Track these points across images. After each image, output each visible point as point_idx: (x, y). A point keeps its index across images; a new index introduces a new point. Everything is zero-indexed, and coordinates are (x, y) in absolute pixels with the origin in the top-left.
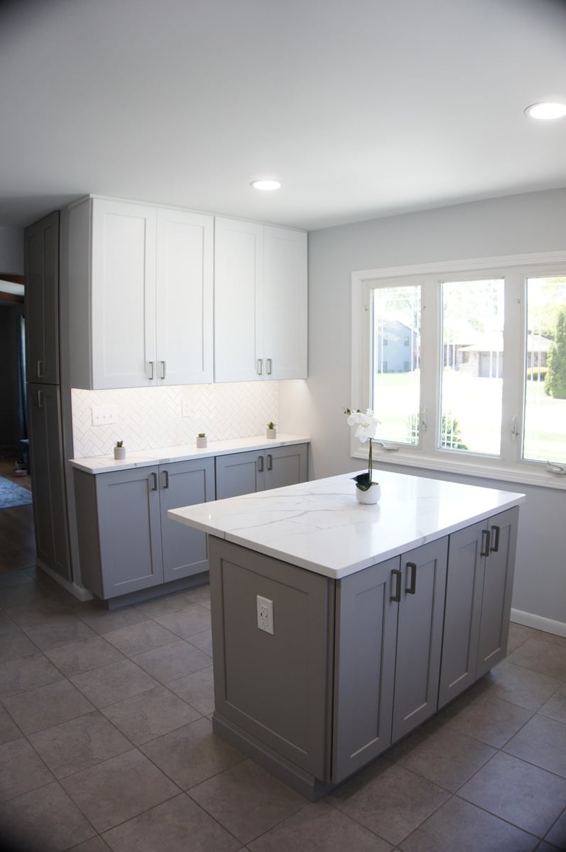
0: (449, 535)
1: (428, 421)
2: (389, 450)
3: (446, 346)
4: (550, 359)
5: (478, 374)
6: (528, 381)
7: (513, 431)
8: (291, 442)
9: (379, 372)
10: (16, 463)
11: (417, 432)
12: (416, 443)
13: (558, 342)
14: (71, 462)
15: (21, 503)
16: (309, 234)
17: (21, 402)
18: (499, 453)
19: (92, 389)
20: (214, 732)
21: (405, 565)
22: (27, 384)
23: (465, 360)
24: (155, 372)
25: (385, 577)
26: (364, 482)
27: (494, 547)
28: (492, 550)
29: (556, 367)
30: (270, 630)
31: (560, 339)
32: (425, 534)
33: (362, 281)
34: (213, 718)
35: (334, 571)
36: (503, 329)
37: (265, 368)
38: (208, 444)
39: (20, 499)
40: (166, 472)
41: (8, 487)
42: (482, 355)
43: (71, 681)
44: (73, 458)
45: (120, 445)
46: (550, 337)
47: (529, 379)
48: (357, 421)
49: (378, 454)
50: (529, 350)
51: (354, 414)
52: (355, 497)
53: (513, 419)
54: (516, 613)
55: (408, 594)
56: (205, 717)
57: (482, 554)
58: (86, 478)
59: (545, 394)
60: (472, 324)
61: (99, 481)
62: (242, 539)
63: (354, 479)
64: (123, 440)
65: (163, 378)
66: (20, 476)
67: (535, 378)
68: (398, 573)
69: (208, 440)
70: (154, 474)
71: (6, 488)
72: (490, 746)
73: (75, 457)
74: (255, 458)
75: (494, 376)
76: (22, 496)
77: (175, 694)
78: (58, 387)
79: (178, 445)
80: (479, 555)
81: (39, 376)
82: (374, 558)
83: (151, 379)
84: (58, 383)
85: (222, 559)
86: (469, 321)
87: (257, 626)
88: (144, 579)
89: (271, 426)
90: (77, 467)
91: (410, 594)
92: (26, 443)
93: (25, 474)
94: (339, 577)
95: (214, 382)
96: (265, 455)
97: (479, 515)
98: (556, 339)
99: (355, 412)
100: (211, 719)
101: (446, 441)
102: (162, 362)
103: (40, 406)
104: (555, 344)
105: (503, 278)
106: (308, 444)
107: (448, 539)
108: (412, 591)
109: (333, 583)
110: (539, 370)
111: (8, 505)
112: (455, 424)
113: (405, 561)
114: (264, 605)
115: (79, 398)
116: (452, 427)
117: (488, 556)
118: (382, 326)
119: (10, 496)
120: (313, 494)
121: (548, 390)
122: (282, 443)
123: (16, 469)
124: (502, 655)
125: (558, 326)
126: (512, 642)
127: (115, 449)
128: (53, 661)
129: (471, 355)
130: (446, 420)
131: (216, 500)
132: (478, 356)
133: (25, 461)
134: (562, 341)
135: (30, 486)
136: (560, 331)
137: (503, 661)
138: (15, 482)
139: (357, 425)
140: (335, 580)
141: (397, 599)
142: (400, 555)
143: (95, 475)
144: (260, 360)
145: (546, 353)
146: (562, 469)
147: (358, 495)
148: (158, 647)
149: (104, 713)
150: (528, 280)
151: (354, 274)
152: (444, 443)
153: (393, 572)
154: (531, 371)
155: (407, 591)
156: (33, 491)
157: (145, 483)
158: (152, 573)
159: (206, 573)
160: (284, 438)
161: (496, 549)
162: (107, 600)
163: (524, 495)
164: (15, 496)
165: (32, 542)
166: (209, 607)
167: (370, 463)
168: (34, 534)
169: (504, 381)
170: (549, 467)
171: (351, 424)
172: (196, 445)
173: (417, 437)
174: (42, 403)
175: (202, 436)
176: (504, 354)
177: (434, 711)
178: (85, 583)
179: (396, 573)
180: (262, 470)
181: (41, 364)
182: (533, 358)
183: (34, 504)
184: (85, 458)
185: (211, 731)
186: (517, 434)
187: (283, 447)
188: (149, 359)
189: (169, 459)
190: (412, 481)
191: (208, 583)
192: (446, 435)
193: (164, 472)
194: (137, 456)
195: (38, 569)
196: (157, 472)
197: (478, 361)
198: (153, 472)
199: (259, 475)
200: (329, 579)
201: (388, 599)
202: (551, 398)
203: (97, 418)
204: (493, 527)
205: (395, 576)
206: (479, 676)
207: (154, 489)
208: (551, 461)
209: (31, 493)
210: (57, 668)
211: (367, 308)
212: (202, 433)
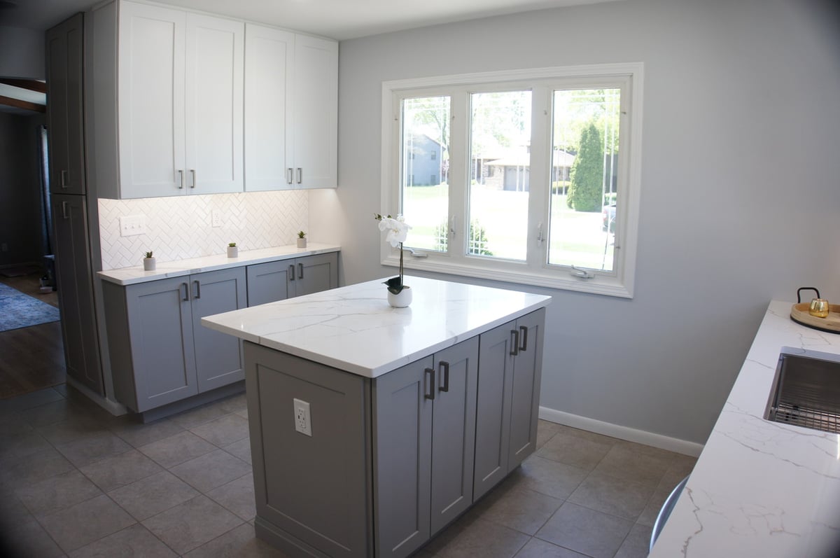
0: (479, 335)
1: (457, 228)
2: (419, 257)
3: (474, 160)
4: (574, 173)
5: (502, 188)
6: (553, 195)
7: (539, 237)
8: (322, 250)
9: (409, 185)
10: (40, 279)
11: (445, 239)
12: (445, 250)
13: (581, 157)
14: (99, 274)
15: (47, 320)
16: (340, 43)
17: (43, 217)
18: (525, 259)
19: (120, 198)
20: (257, 537)
21: (438, 363)
22: (50, 195)
23: (490, 173)
24: (184, 182)
25: (418, 375)
26: (395, 286)
27: (522, 346)
28: (521, 349)
29: (579, 181)
30: (308, 432)
31: (583, 155)
32: (457, 335)
33: (393, 91)
34: (255, 523)
35: (370, 371)
36: (529, 144)
37: (295, 177)
38: (239, 254)
39: (46, 317)
40: (197, 282)
41: (33, 304)
42: (507, 169)
43: (110, 495)
44: (101, 270)
45: (149, 255)
46: (572, 153)
47: (555, 193)
48: (388, 226)
49: (408, 261)
50: (554, 165)
51: (385, 220)
52: (387, 301)
53: (539, 226)
54: (544, 411)
55: (442, 392)
56: (247, 522)
57: (511, 354)
58: (115, 290)
59: (567, 207)
60: (498, 139)
61: (129, 292)
62: (278, 343)
63: (385, 283)
64: (153, 250)
65: (192, 187)
66: (45, 293)
67: (560, 192)
68: (432, 372)
69: (239, 250)
70: (185, 284)
71: (31, 305)
72: (524, 534)
73: (104, 268)
74: (286, 267)
75: (521, 190)
76: (48, 313)
77: (216, 502)
78: (84, 197)
79: (209, 255)
80: (508, 355)
81: (63, 187)
82: (408, 357)
83: (180, 188)
84: (84, 193)
85: (257, 365)
86: (495, 136)
87: (295, 428)
88: (178, 391)
89: (302, 235)
90: (105, 279)
91: (444, 392)
92: (51, 259)
93: (51, 290)
94: (374, 376)
95: (244, 191)
96: (296, 264)
97: (507, 316)
98: (579, 154)
99: (386, 217)
100: (253, 524)
101: (474, 248)
102: (192, 171)
103: (65, 217)
104: (578, 159)
105: (531, 89)
106: (338, 252)
107: (479, 339)
108: (445, 389)
109: (367, 383)
110: (563, 184)
111: (33, 323)
112: (482, 233)
113: (438, 359)
114: (301, 408)
115: (107, 208)
116: (480, 235)
117: (516, 354)
118: (412, 140)
119: (36, 314)
120: (345, 299)
121: (571, 203)
122: (312, 252)
123: (41, 286)
124: (532, 450)
125: (581, 142)
126: (540, 438)
127: (145, 260)
128: (90, 476)
129: (497, 169)
130: (474, 228)
131: (248, 307)
132: (503, 170)
133: (50, 277)
134: (585, 157)
135: (57, 303)
136: (584, 147)
137: (533, 456)
138: (40, 299)
139: (388, 230)
140: (371, 379)
141: (432, 397)
142: (433, 354)
143: (125, 286)
144: (290, 169)
145: (569, 168)
146: (585, 273)
147: (390, 300)
148: (197, 457)
149: (145, 525)
150: (556, 92)
151: (384, 84)
152: (472, 251)
153: (427, 370)
154: (556, 185)
155: (441, 389)
156: (60, 307)
157: (176, 294)
158: (186, 385)
159: (242, 383)
160: (314, 247)
161: (524, 349)
162: (142, 413)
163: (550, 297)
164: (41, 314)
165: (61, 360)
166: (246, 416)
167: (401, 269)
168: (63, 351)
169: (530, 195)
170: (573, 271)
171: (382, 229)
172: (226, 255)
173: (445, 245)
174: (67, 215)
175: (232, 245)
176: (531, 169)
177: (470, 503)
178: (119, 398)
179: (430, 371)
180: (293, 279)
181: (65, 174)
182: (557, 173)
183: (61, 320)
184: (114, 269)
185: (254, 535)
186: (542, 240)
187: (313, 256)
188: (178, 168)
189: (200, 269)
190: (442, 285)
191: (244, 392)
192: (474, 241)
193: (196, 282)
194: (167, 266)
195: (68, 385)
196: (188, 282)
197: (503, 175)
198: (184, 282)
199: (290, 284)
200: (364, 378)
201: (422, 398)
202: (573, 211)
203: (126, 228)
204: (521, 328)
205: (428, 374)
206: (511, 470)
207: (185, 300)
208: (575, 266)
209: (58, 310)
210: (94, 484)
211: (397, 118)
212: (233, 243)
